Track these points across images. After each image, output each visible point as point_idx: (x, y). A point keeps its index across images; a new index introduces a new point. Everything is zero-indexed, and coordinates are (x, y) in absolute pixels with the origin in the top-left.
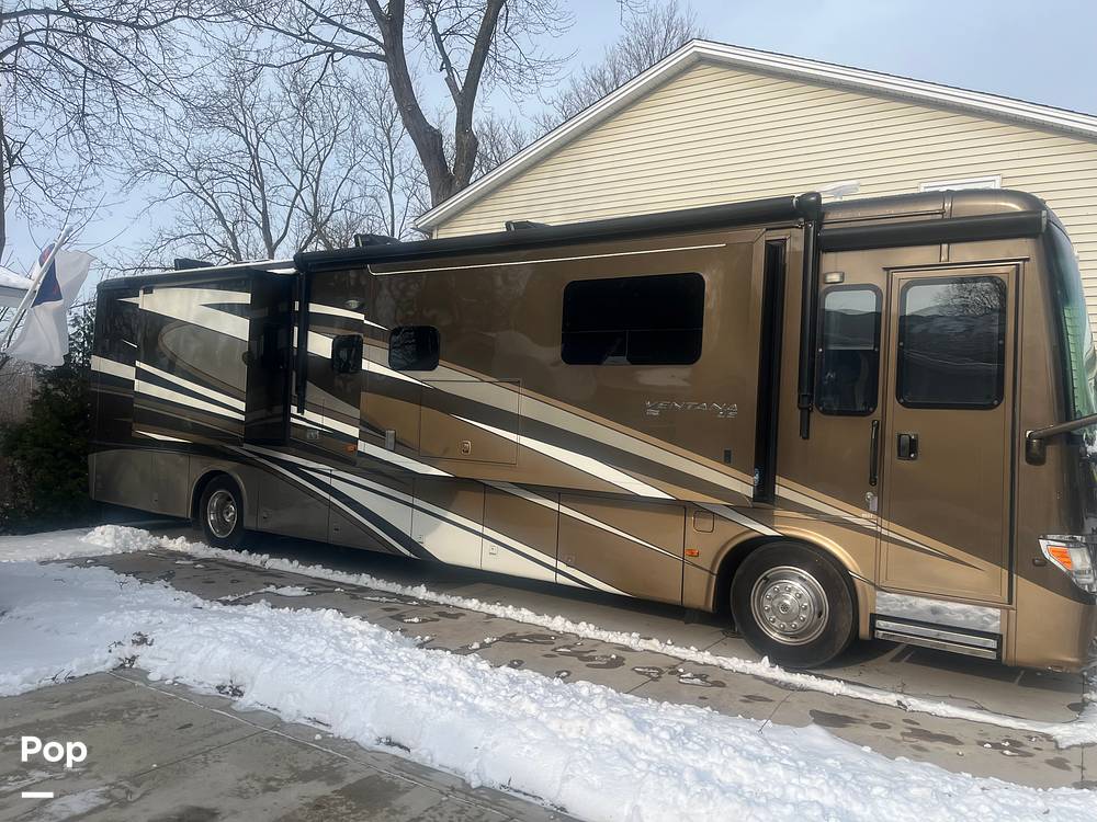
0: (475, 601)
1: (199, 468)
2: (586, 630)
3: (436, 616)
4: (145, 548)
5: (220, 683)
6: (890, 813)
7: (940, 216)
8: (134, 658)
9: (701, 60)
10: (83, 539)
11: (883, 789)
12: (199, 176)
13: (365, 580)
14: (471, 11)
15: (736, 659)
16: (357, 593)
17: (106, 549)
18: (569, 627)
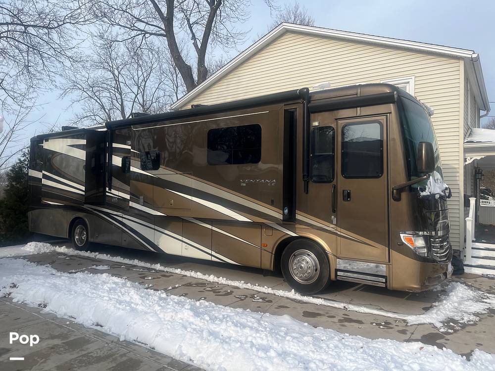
0: (179, 270)
1: (71, 216)
2: (222, 280)
3: (160, 276)
4: (47, 251)
5: (40, 303)
6: (289, 347)
7: (356, 96)
8: (10, 293)
9: (287, 31)
10: (22, 248)
11: (290, 337)
12: (93, 89)
13: (136, 262)
14: (204, 13)
15: (281, 291)
16: (130, 267)
17: (30, 252)
18: (216, 279)
